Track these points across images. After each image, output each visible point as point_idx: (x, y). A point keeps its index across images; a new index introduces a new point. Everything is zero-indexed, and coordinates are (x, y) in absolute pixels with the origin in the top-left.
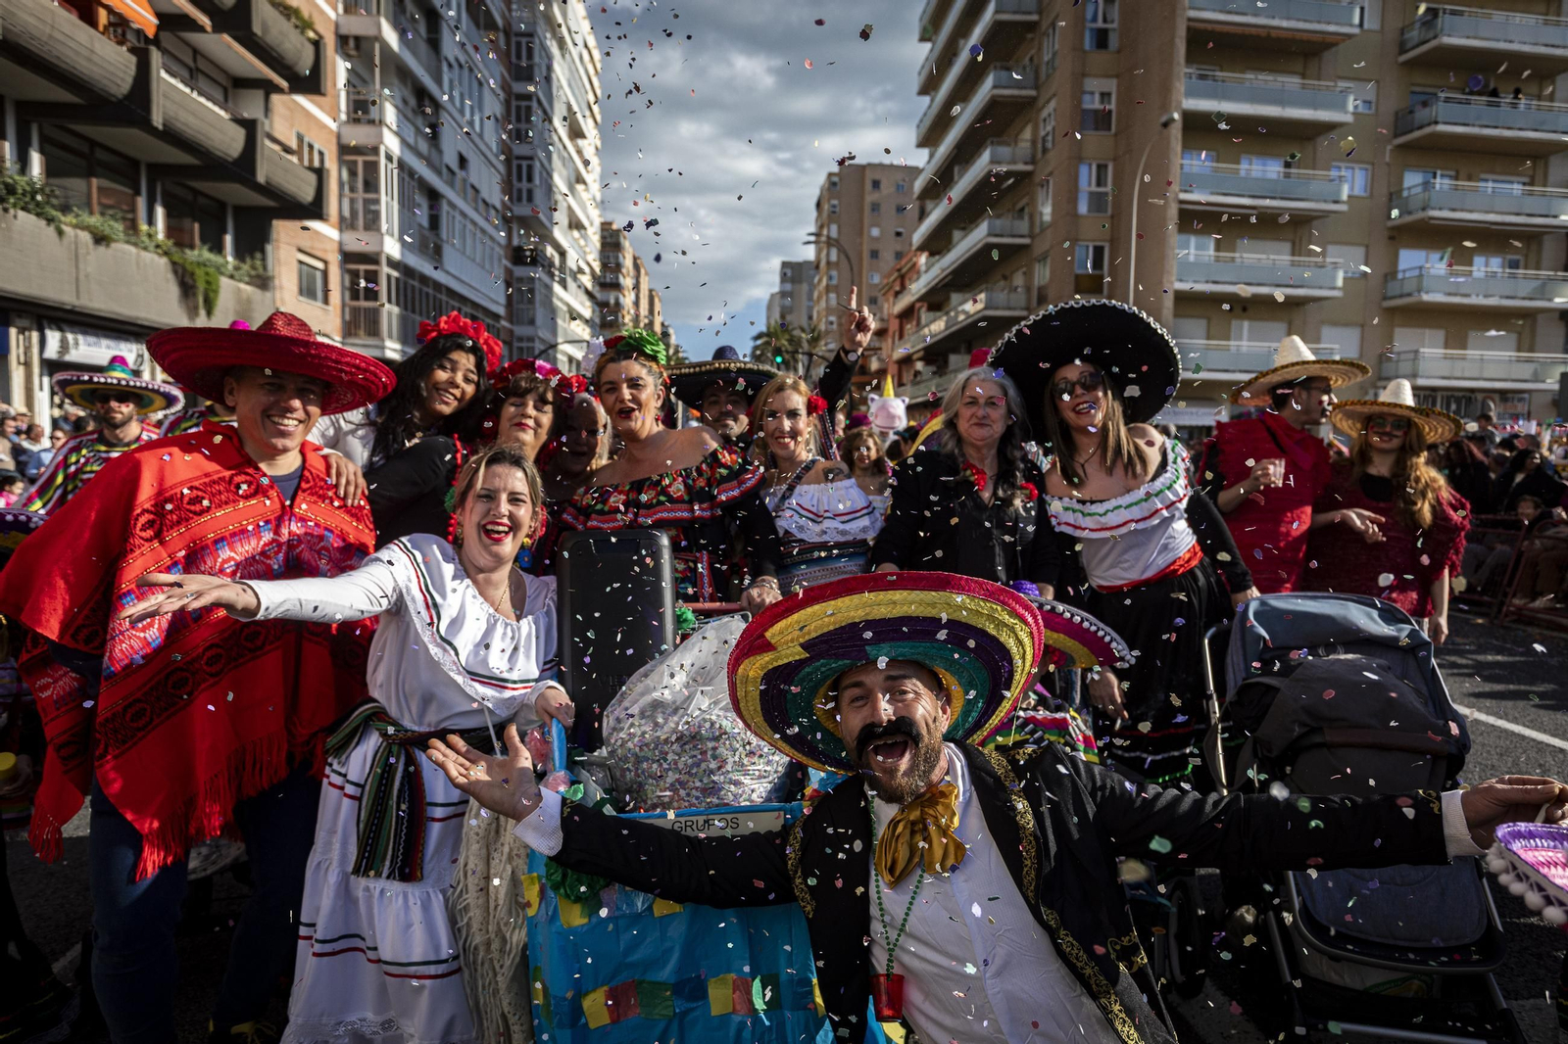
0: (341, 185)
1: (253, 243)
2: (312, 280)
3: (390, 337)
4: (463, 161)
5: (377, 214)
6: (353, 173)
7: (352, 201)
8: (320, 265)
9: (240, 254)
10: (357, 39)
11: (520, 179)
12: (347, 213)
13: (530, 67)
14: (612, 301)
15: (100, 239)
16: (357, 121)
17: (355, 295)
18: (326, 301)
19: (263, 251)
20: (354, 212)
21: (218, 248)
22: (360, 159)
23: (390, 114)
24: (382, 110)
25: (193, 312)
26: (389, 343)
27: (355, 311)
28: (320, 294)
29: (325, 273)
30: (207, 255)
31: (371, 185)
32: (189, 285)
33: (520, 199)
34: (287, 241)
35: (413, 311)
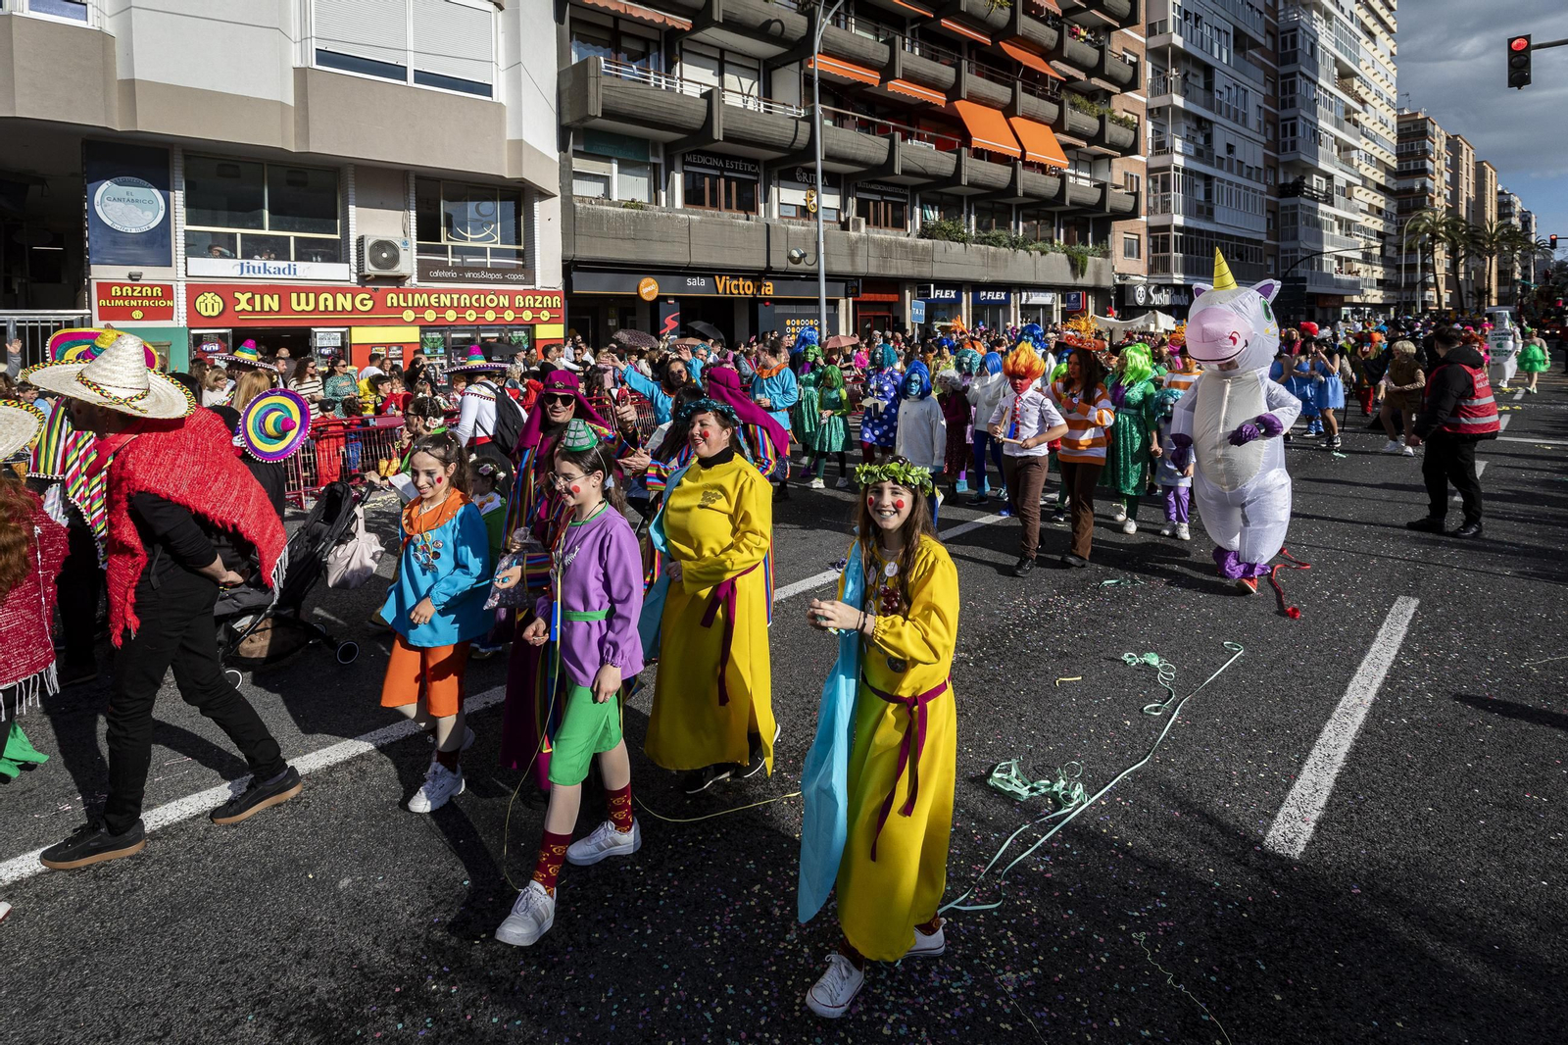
0: (1148, 190)
1: (1102, 235)
2: (1131, 245)
3: (1176, 271)
4: (1230, 148)
5: (1169, 203)
6: (1155, 181)
7: (1155, 198)
8: (1136, 237)
9: (1095, 242)
10: (1159, 108)
11: (1285, 135)
12: (1151, 205)
13: (1295, 54)
14: (1418, 187)
15: (1043, 253)
16: (1158, 154)
17: (1155, 250)
18: (1139, 257)
19: (1107, 239)
20: (1156, 204)
21: (1086, 244)
22: (1159, 174)
23: (1178, 145)
24: (1173, 142)
25: (1075, 277)
26: (1175, 276)
27: (1155, 259)
28: (1135, 253)
29: (1139, 241)
30: (1082, 247)
31: (1166, 187)
32: (1077, 266)
33: (1285, 150)
34: (1120, 232)
35: (1192, 253)
